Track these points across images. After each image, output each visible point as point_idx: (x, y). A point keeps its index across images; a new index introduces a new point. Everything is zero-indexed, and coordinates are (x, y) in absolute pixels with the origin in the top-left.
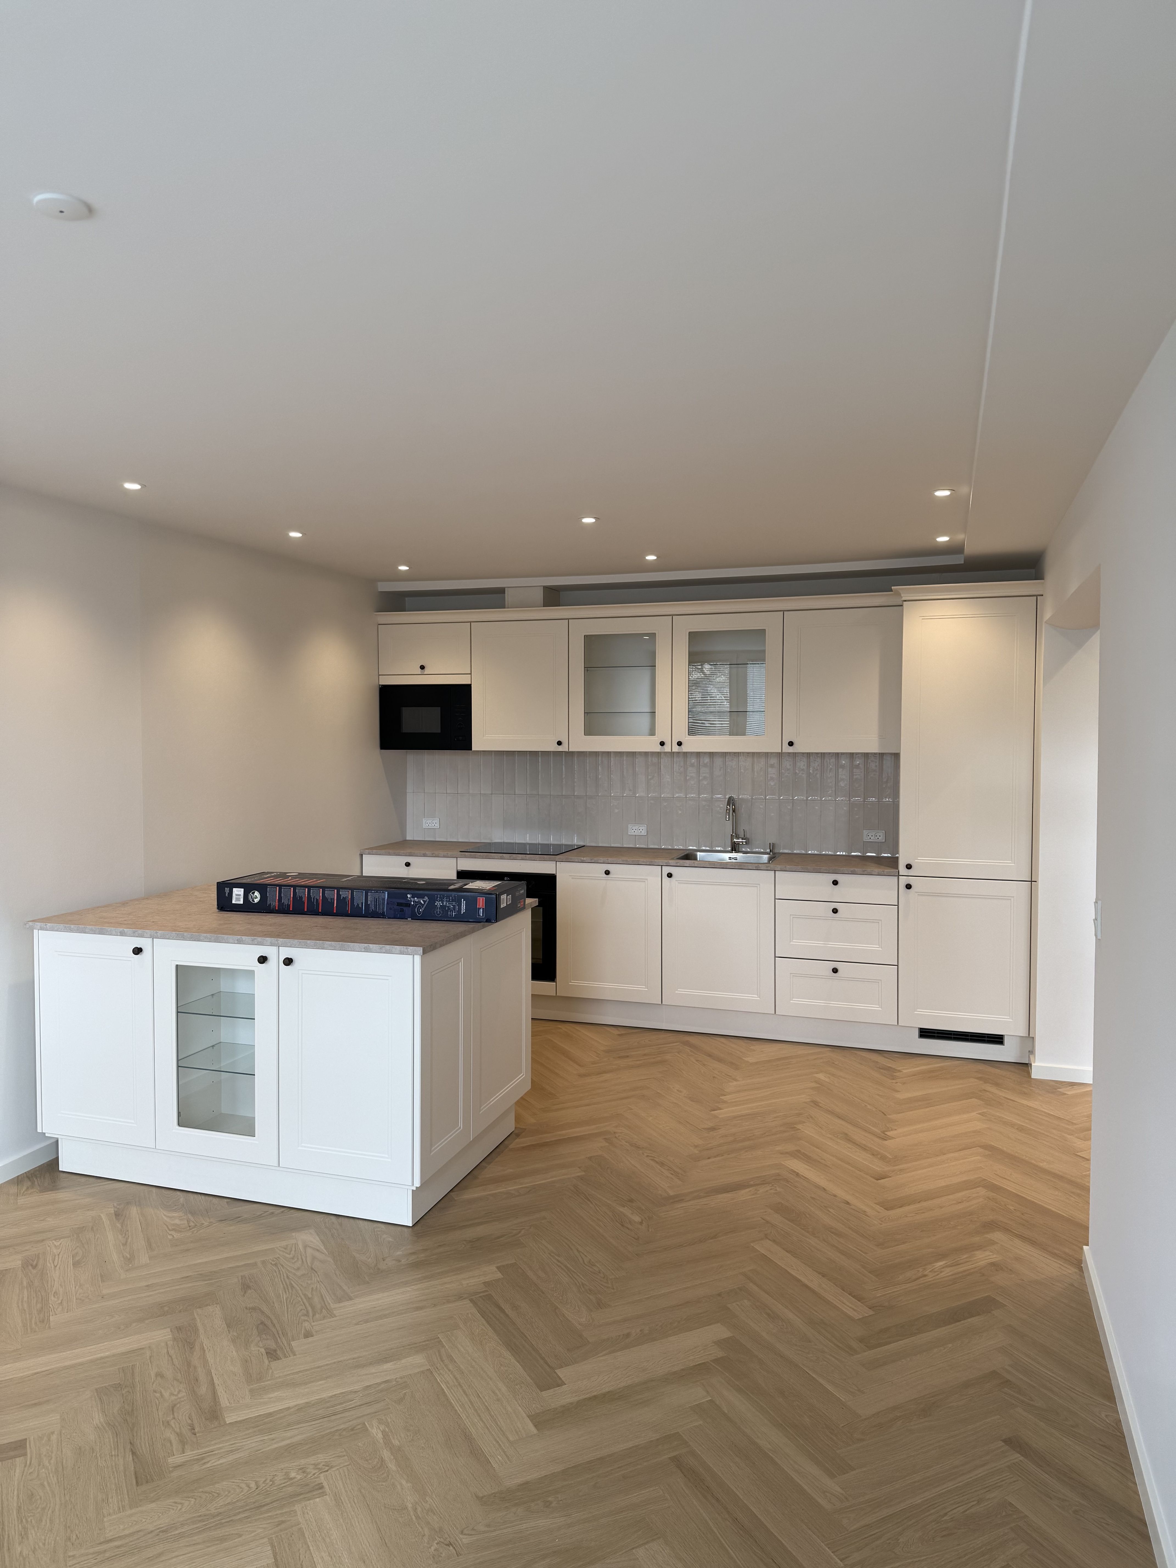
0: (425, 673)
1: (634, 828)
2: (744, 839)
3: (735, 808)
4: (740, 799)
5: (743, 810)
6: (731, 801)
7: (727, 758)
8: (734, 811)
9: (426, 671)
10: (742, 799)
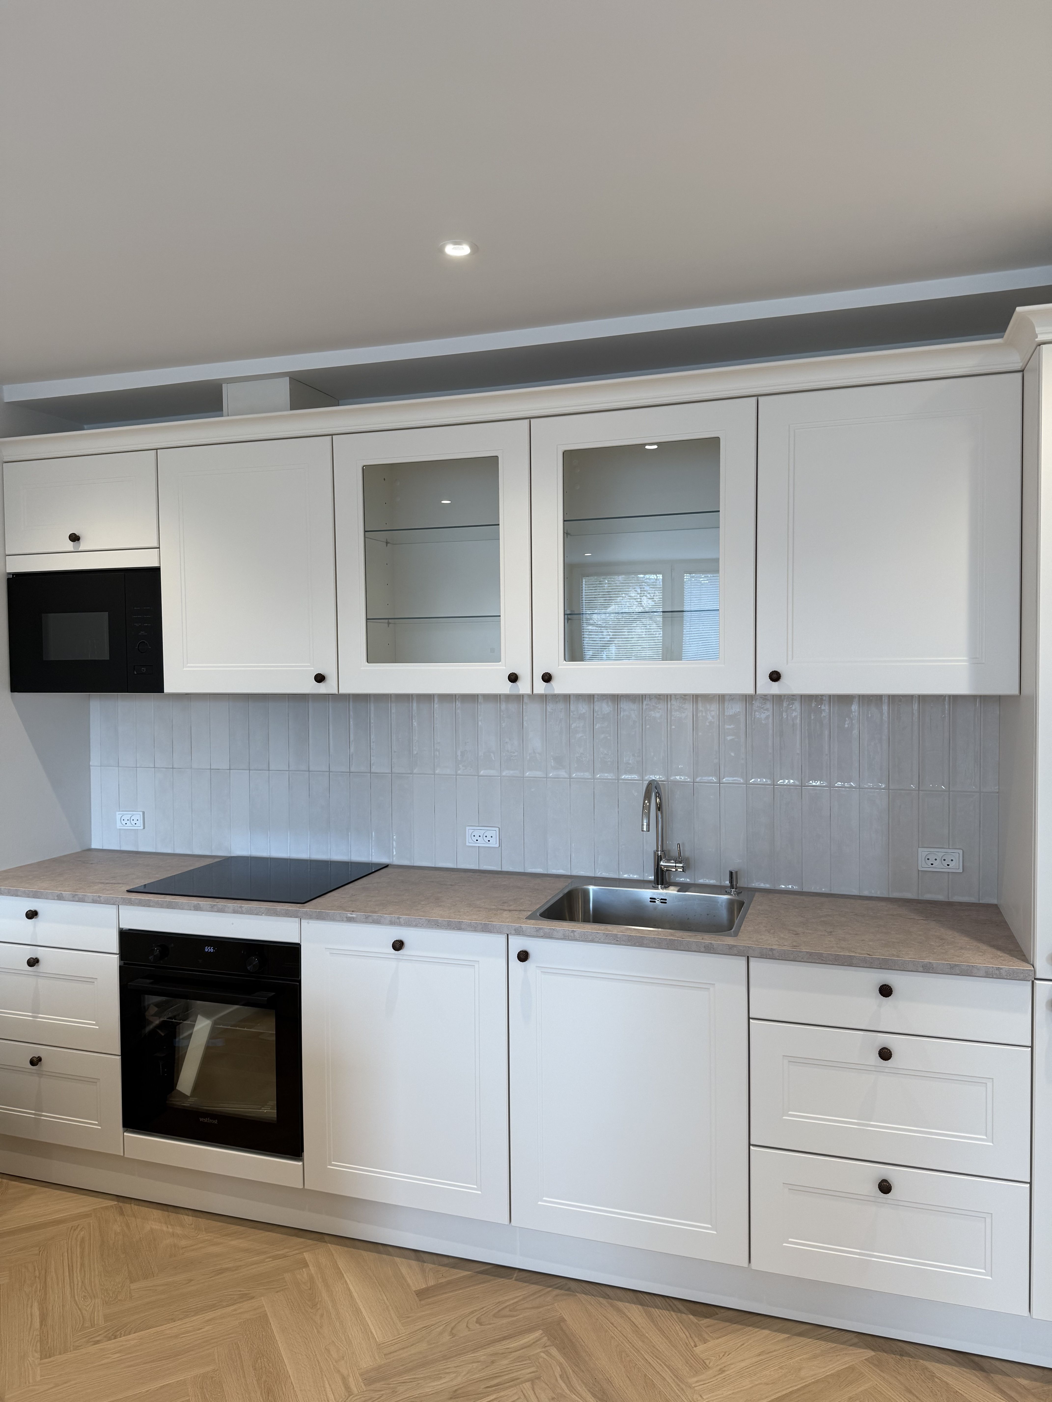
0: (81, 549)
1: (477, 833)
2: (680, 863)
3: (660, 804)
4: (672, 781)
5: (677, 805)
6: (653, 790)
7: (645, 703)
8: (659, 808)
9: (83, 545)
10: (676, 783)
